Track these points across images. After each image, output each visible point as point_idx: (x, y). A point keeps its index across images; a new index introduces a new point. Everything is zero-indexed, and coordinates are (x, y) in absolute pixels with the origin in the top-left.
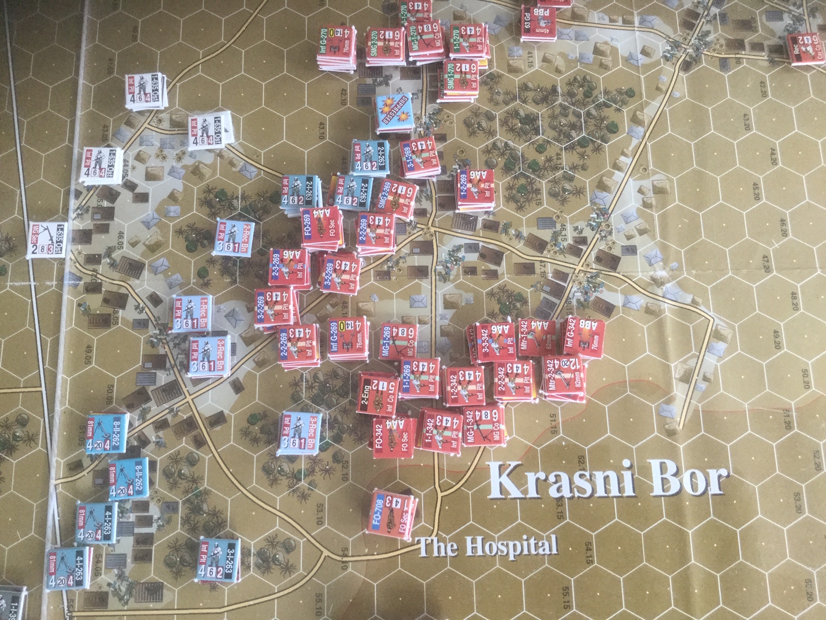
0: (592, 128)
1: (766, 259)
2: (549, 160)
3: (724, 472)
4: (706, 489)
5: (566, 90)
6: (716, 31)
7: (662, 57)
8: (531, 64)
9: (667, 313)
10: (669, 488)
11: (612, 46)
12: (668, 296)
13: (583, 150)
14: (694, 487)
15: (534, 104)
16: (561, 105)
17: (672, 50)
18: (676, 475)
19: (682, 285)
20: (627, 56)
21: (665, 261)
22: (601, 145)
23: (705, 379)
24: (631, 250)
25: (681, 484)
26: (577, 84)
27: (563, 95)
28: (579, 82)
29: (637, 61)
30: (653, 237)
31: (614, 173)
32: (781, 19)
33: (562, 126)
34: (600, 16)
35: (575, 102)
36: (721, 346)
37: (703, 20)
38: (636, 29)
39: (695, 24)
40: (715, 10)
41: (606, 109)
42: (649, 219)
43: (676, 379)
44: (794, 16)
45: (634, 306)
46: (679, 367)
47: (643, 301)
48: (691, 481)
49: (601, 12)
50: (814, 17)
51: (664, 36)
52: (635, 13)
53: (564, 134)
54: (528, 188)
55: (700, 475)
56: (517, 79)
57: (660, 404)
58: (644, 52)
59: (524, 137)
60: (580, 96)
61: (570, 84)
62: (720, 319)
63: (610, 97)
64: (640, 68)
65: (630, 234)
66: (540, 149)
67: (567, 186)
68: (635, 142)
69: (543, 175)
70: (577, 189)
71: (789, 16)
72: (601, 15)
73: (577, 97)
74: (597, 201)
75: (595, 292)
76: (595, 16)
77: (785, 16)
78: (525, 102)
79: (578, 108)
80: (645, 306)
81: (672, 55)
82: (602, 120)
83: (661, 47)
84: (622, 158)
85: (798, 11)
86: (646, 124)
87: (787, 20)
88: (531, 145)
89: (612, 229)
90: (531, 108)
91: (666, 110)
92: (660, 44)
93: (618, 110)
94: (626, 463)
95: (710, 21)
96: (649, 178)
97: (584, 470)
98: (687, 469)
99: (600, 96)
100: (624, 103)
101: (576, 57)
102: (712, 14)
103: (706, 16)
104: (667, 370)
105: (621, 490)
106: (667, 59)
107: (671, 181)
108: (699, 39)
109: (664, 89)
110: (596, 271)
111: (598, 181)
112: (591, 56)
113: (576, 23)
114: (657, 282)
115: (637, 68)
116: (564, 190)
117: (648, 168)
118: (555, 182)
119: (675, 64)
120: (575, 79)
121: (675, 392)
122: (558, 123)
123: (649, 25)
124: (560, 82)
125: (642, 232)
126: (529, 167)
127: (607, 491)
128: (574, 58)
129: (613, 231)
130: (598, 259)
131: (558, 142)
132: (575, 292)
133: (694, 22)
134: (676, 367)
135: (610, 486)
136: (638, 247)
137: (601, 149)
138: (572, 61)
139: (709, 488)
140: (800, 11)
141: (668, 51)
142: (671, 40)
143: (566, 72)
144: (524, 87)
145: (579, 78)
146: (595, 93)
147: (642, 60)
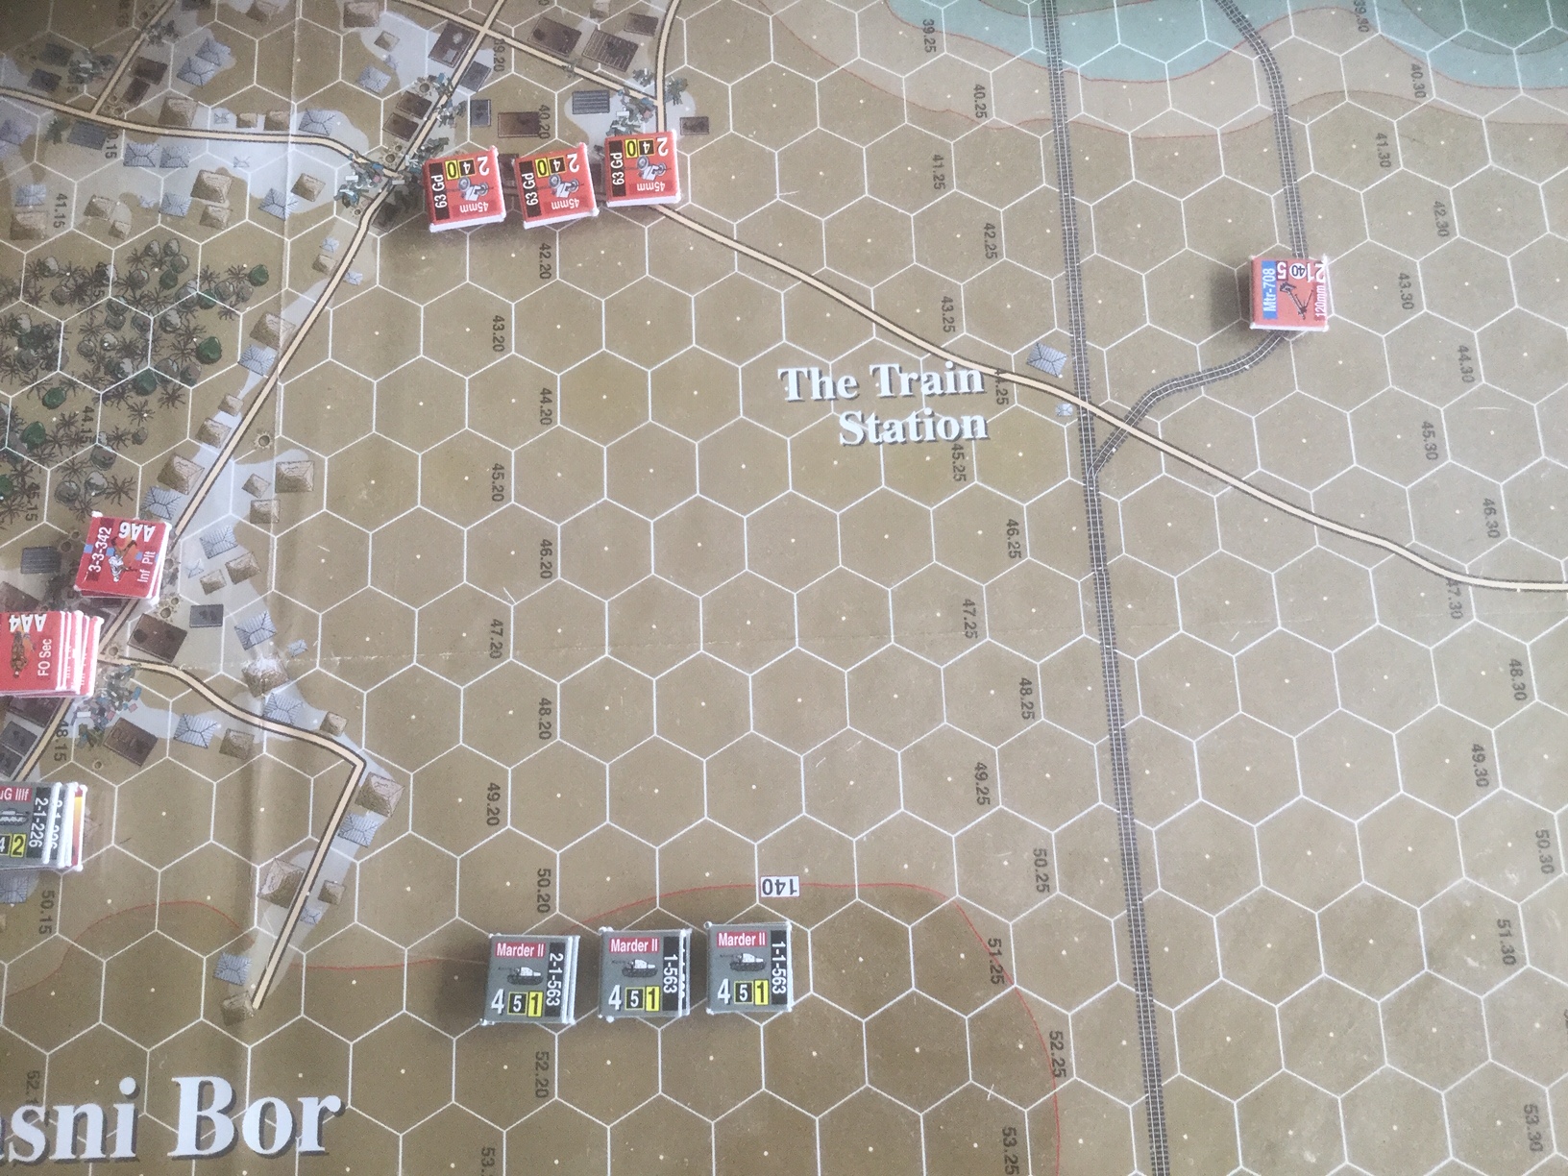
0: (165, 353)
1: (498, 629)
2: (67, 423)
3: (333, 1103)
4: (291, 1142)
5: (124, 274)
6: (460, 136)
7: (336, 198)
8: (60, 221)
9: (265, 752)
10: (210, 1141)
11: (233, 178)
12: (273, 715)
13: (141, 399)
14: (266, 1134)
15: (53, 304)
16: (109, 304)
17: (359, 183)
18: (227, 1111)
19: (305, 691)
20: (264, 196)
21: (279, 640)
22: (181, 387)
23: (325, 896)
24: (211, 616)
25: (236, 1130)
26: (150, 260)
27: (116, 284)
28: (155, 255)
29: (283, 208)
30: (262, 588)
31: (198, 449)
32: (606, 108)
33: (105, 349)
34: (220, 115)
35: (142, 297)
36: (370, 821)
37: (436, 115)
38: (291, 139)
39: (417, 125)
40: (464, 94)
41: (200, 313)
42: (260, 547)
43: (262, 897)
44: (633, 98)
45: (197, 740)
46: (275, 870)
47: (219, 726)
48: (262, 1122)
49: (221, 106)
50: (677, 100)
51: (347, 152)
52: (294, 104)
53: (106, 367)
54: (15, 483)
55: (282, 1111)
56: (25, 253)
57: (221, 952)
58: (301, 189)
59: (22, 375)
60: (152, 286)
61: (136, 259)
62: (379, 762)
63: (213, 285)
64: (286, 223)
65: (214, 579)
66: (52, 399)
67: (97, 478)
68: (253, 380)
69: (50, 455)
70: (116, 484)
71: (623, 101)
72: (220, 112)
73: (146, 289)
74: (155, 509)
75: (119, 708)
76: (206, 116)
77: (615, 101)
78: (34, 300)
79: (144, 310)
80: (222, 737)
81: (359, 193)
82: (189, 334)
83: (337, 173)
84: (221, 417)
85: (643, 90)
86: (281, 343)
87: (618, 109)
88: (35, 392)
89: (177, 570)
90: (46, 313)
91: (328, 312)
92: (336, 170)
93: (227, 313)
94: (127, 1086)
95: (451, 117)
96: (271, 457)
97: (35, 1102)
98: (253, 1099)
99: (193, 284)
100: (242, 298)
101: (158, 204)
102: (456, 101)
103: (443, 106)
104: (245, 875)
105: (107, 1144)
106: (345, 201)
107: (316, 463)
108: (421, 158)
109: (331, 266)
110: (129, 662)
111: (162, 466)
112: (185, 199)
113: (167, 132)
114: (257, 685)
115: (279, 223)
116: (89, 485)
117: (273, 436)
118: (72, 469)
119: (361, 213)
120: (148, 248)
121: (255, 926)
122: (98, 345)
123: (320, 129)
124: (114, 256)
125: (238, 576)
126: (23, 439)
127: (77, 1147)
128: (152, 205)
129: (179, 575)
130: (139, 637)
131: (93, 385)
132: (79, 709)
133: (416, 120)
134: (265, 872)
135: (85, 1137)
136: (226, 609)
137: (179, 396)
138: (148, 210)
139: (298, 1139)
140: (649, 89)
141: (352, 185)
142: (360, 160)
143: (131, 235)
144: (39, 269)
145: (156, 248)
146: (182, 278)
147: (293, 204)
